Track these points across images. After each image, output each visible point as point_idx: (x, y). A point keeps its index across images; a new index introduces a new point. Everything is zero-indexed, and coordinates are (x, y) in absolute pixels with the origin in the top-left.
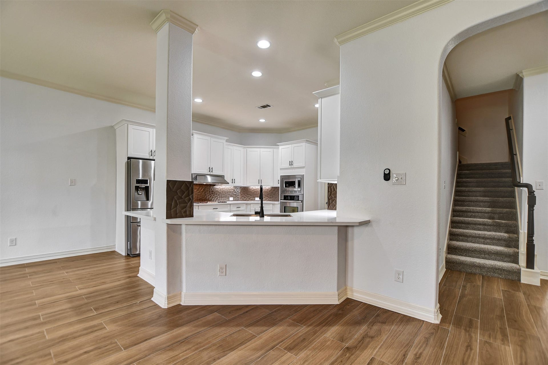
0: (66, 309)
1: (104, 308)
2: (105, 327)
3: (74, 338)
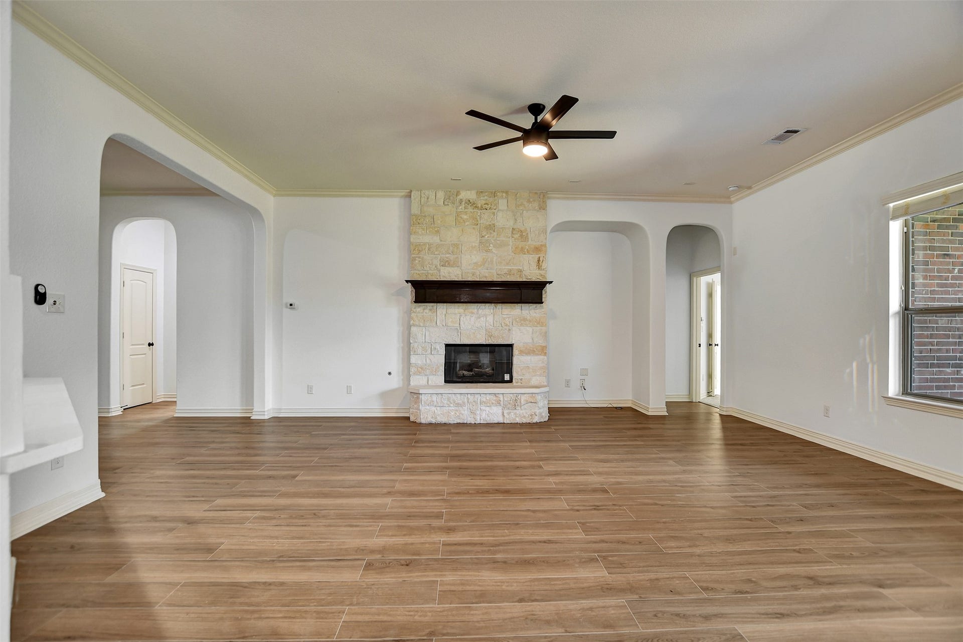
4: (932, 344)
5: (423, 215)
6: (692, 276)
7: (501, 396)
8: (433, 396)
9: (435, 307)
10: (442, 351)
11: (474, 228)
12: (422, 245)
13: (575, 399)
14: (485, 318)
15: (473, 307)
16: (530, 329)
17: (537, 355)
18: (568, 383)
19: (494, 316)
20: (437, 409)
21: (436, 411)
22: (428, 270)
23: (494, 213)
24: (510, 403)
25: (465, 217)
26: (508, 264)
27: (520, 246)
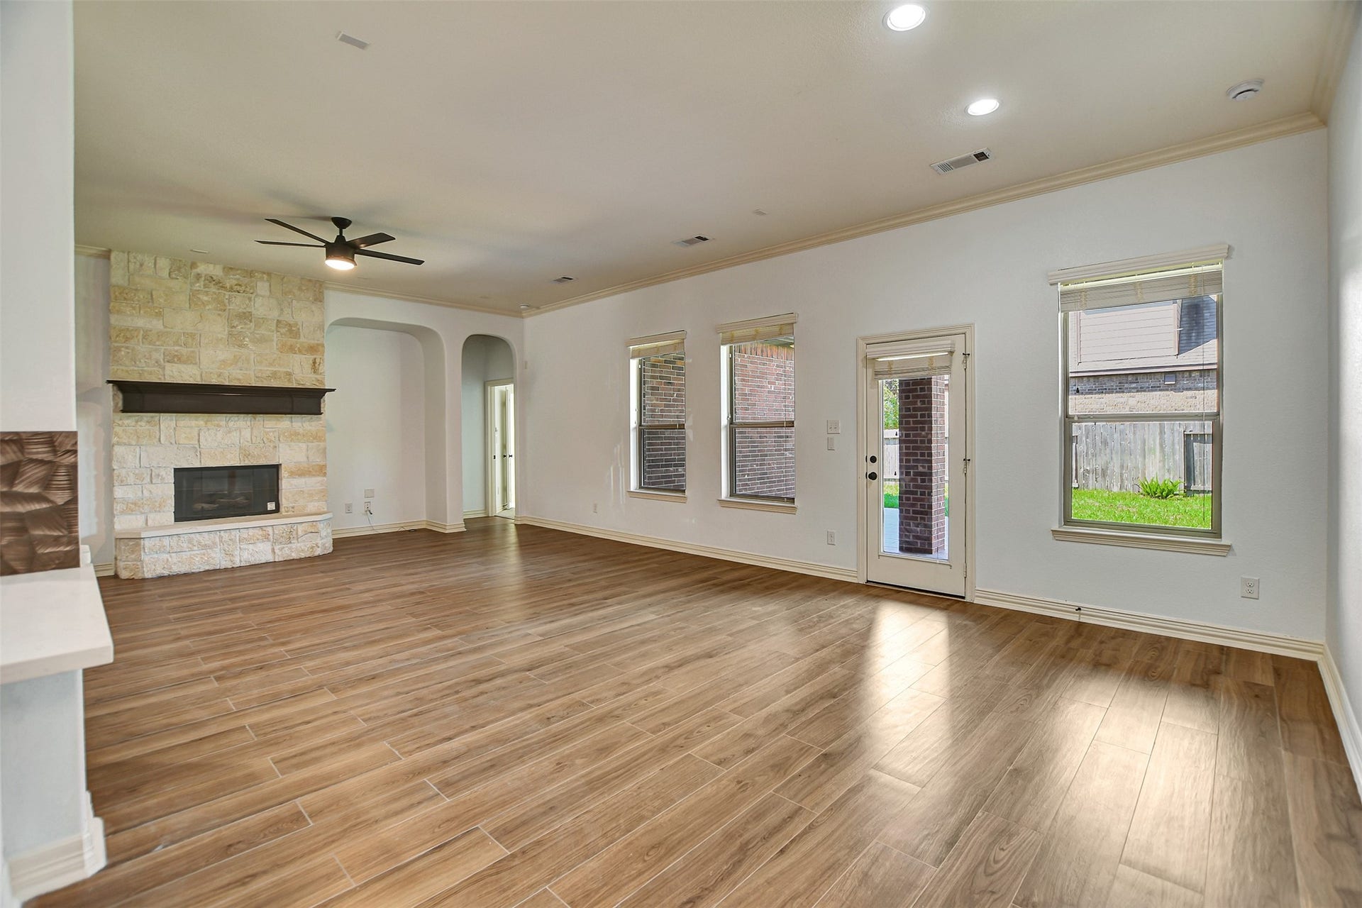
0: (387, 817)
1: (276, 823)
2: (274, 763)
3: (334, 743)
4: (661, 450)
5: (134, 288)
6: (486, 385)
7: (270, 529)
8: (164, 539)
9: (157, 419)
10: (171, 478)
11: (219, 315)
12: (132, 330)
13: (359, 526)
14: (238, 434)
15: (219, 418)
16: (304, 446)
17: (314, 476)
18: (349, 509)
19: (252, 429)
20: (171, 557)
21: (170, 559)
22: (144, 365)
23: (250, 299)
24: (282, 537)
25: (205, 298)
26: (271, 365)
27: (289, 344)
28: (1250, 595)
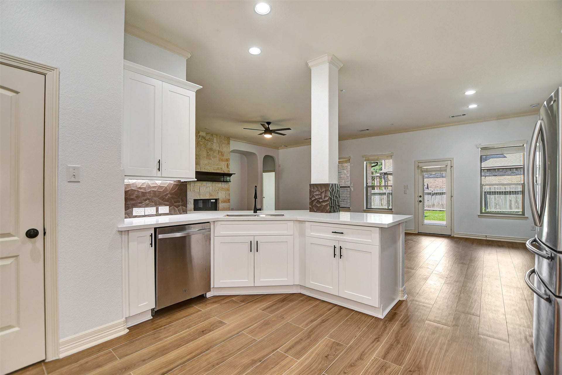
10: (193, 202)
11: (205, 149)
14: (209, 188)
16: (224, 192)
17: (227, 202)
23: (212, 143)
25: (201, 143)
26: (217, 165)
27: (221, 158)
28: (533, 230)
